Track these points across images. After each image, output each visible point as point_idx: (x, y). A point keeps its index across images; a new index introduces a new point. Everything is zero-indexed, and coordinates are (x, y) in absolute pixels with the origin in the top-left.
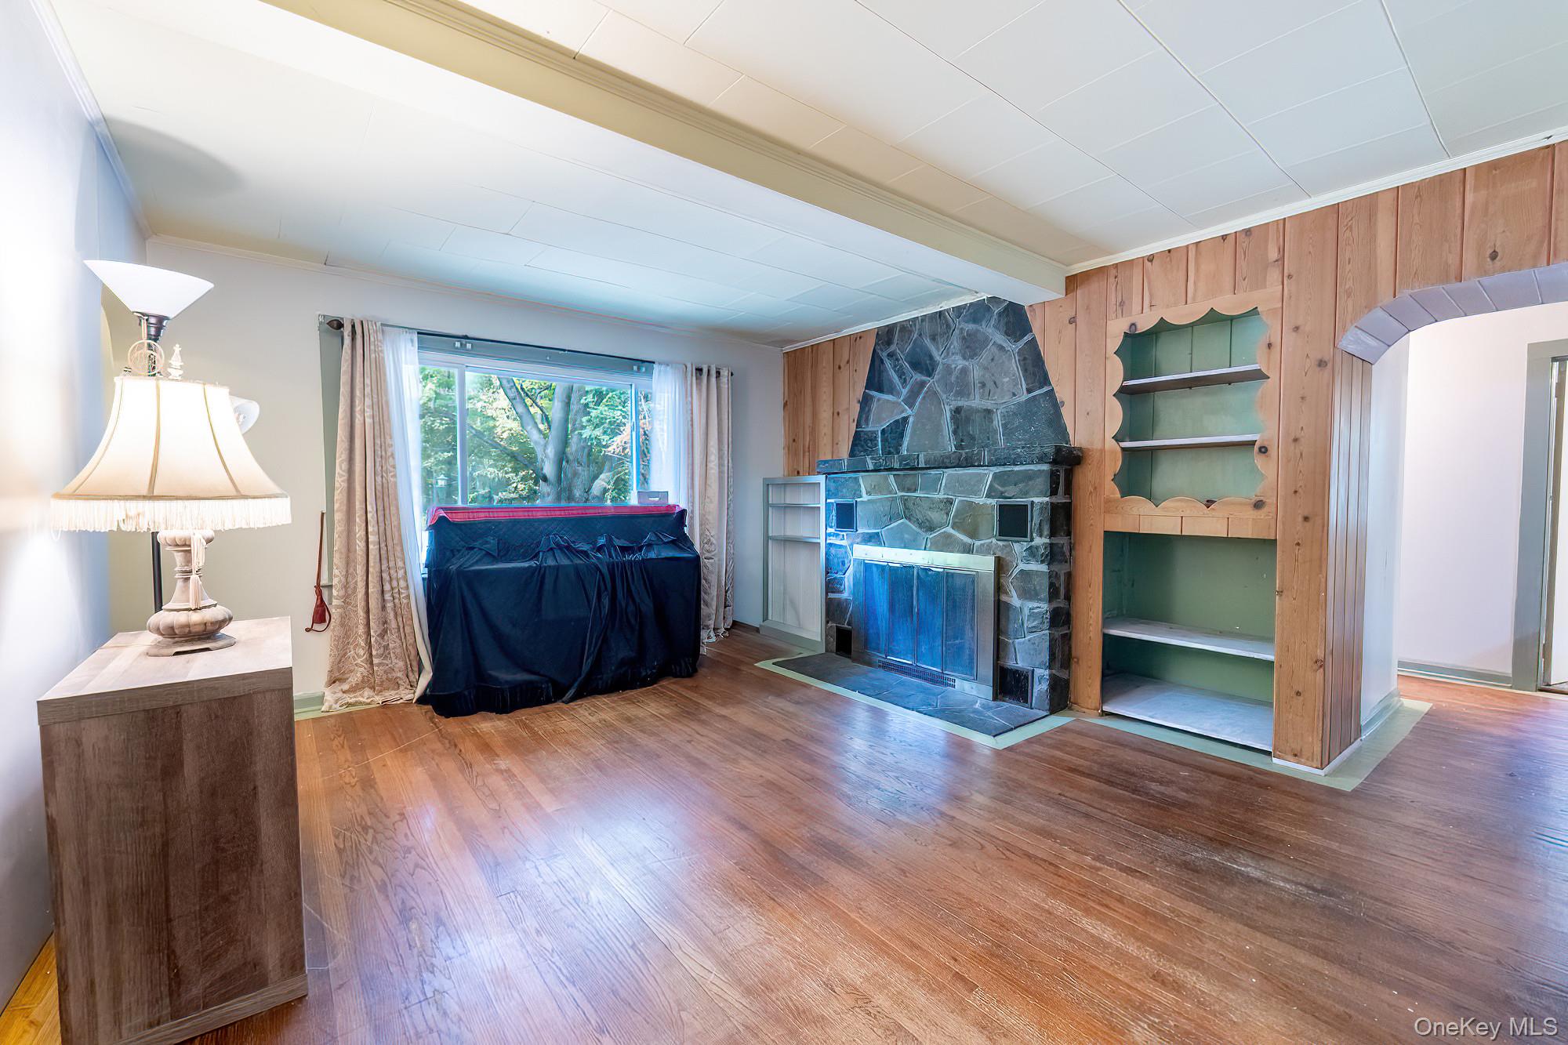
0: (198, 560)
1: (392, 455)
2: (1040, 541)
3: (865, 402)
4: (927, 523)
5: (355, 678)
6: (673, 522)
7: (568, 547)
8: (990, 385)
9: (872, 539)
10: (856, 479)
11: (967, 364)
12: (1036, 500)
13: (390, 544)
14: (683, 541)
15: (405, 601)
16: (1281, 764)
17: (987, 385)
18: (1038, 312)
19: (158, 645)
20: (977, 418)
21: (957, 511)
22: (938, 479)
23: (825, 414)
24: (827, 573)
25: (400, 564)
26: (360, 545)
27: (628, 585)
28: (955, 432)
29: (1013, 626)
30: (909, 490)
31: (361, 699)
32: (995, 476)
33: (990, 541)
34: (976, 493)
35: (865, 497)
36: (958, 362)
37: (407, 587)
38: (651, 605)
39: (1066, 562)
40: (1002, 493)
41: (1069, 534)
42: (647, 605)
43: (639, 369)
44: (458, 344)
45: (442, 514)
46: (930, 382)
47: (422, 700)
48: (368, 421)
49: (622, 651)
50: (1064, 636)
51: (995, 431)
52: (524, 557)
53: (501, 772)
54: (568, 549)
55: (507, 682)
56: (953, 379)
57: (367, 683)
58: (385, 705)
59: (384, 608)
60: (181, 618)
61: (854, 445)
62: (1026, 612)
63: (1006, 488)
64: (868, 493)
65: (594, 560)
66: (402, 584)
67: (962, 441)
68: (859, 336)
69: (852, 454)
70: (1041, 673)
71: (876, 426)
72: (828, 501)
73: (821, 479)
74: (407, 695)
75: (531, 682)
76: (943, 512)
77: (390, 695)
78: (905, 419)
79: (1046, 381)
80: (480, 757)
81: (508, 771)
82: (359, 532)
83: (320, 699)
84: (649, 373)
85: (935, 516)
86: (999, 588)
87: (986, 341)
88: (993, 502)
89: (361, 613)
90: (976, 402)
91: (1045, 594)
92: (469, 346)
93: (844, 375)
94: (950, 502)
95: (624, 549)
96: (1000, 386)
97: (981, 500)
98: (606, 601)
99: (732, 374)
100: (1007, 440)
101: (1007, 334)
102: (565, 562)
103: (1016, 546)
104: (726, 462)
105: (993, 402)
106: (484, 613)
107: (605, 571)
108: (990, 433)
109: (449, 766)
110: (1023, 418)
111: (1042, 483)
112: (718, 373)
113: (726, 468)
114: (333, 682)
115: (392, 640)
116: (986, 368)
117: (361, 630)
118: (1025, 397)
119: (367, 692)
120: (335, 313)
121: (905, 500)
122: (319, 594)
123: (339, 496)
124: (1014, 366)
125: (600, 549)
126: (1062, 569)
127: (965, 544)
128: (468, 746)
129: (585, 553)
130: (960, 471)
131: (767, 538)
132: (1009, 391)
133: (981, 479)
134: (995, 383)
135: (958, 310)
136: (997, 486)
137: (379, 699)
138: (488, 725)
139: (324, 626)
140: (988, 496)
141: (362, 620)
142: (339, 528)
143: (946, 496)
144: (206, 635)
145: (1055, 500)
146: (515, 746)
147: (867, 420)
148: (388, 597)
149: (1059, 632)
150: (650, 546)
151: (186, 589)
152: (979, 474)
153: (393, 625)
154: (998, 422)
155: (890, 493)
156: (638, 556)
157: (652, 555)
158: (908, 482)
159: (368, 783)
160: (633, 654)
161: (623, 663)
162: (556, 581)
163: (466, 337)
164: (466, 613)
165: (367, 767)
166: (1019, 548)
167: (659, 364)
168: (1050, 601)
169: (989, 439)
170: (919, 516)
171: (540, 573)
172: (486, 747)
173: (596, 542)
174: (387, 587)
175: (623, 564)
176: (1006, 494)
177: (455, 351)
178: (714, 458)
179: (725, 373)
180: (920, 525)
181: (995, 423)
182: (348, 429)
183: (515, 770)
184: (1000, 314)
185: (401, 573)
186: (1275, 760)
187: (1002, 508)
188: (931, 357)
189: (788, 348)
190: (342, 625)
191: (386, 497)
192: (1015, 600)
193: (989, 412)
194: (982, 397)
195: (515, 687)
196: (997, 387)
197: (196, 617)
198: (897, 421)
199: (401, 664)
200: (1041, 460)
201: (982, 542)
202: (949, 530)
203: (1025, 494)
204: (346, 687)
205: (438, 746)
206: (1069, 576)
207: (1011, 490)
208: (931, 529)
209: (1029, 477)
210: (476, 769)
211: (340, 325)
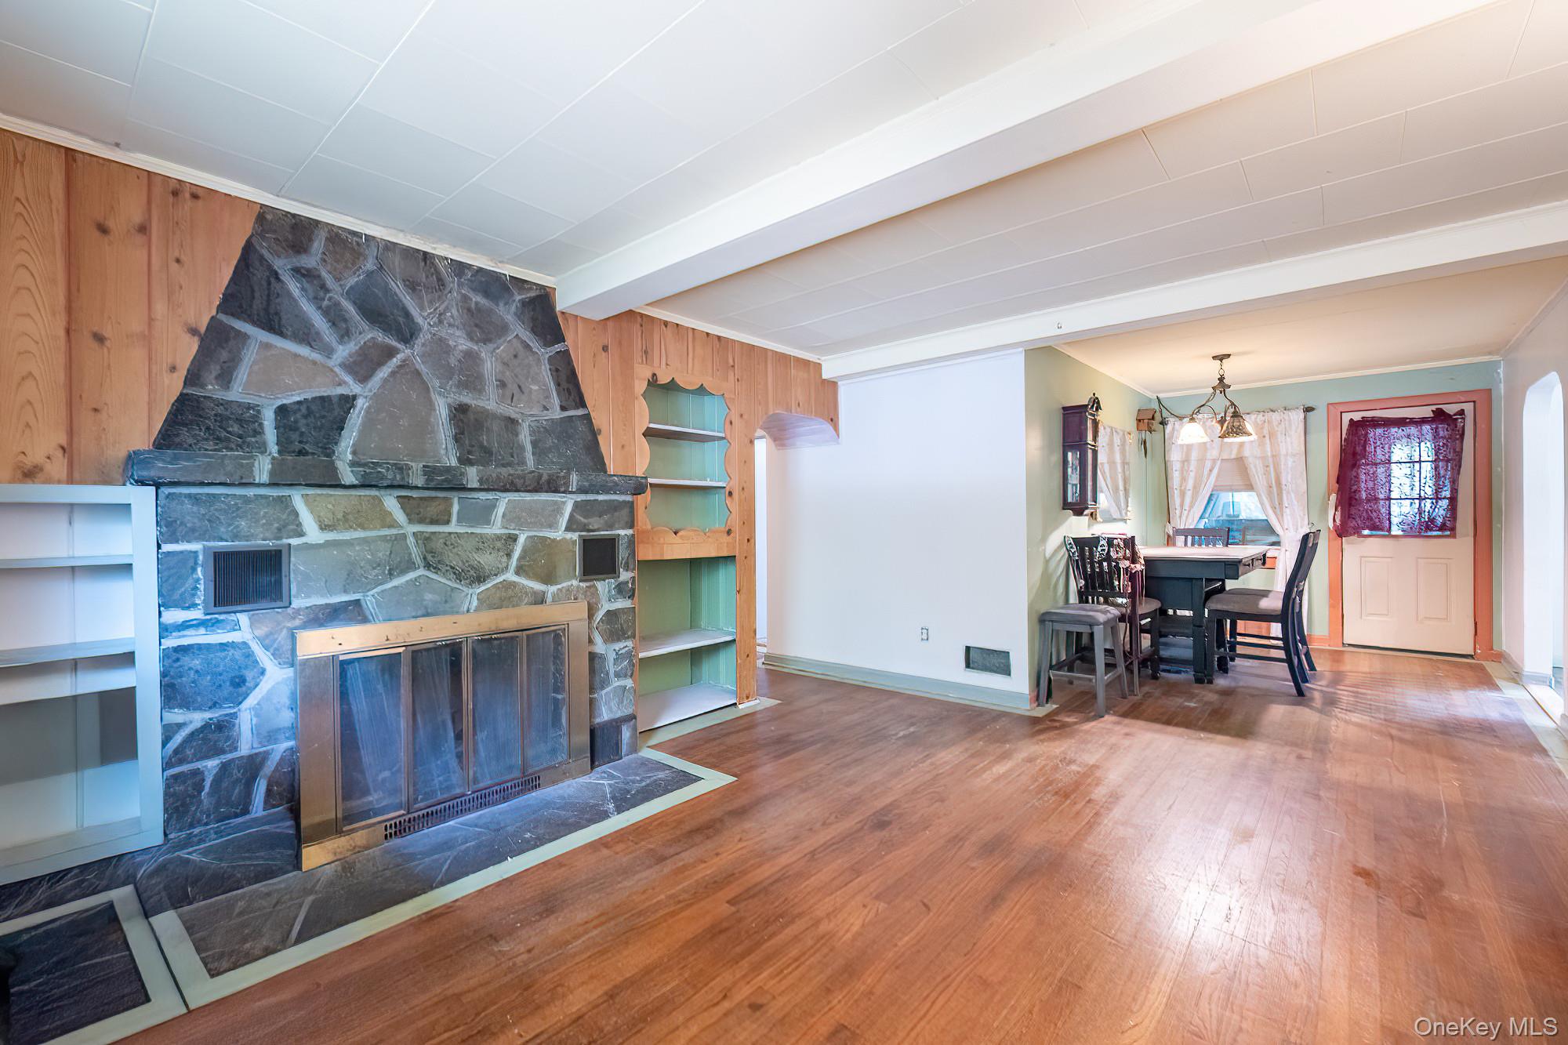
2: (625, 578)
3: (221, 333)
4: (472, 572)
8: (512, 387)
9: (338, 614)
10: (282, 500)
11: (476, 348)
12: (622, 532)
16: (744, 707)
17: (509, 386)
18: (575, 325)
20: (496, 427)
21: (525, 551)
22: (492, 506)
28: (457, 439)
29: (599, 678)
30: (433, 522)
32: (577, 505)
33: (569, 583)
34: (552, 525)
35: (315, 537)
36: (460, 340)
40: (585, 525)
46: (404, 353)
51: (522, 448)
56: (453, 362)
61: (175, 421)
62: (612, 656)
63: (590, 520)
64: (323, 529)
67: (469, 453)
68: (190, 192)
71: (259, 395)
72: (167, 548)
76: (501, 554)
78: (348, 401)
79: (582, 403)
85: (486, 559)
86: (589, 637)
87: (504, 329)
88: (574, 536)
90: (493, 404)
91: (632, 631)
93: (127, 254)
94: (513, 539)
96: (526, 391)
97: (559, 533)
100: (538, 462)
101: (534, 331)
103: (599, 585)
105: (517, 410)
108: (517, 450)
110: (558, 438)
111: (627, 514)
116: (506, 364)
118: (557, 414)
121: (423, 538)
124: (545, 373)
127: (535, 593)
130: (528, 497)
132: (538, 402)
133: (558, 509)
134: (520, 387)
135: (459, 268)
136: (579, 517)
140: (568, 529)
143: (507, 531)
147: (225, 378)
152: (555, 502)
154: (525, 437)
155: (387, 527)
158: (430, 509)
166: (604, 587)
168: (632, 640)
169: (512, 457)
170: (455, 562)
176: (591, 527)
180: (459, 577)
181: (521, 437)
184: (524, 303)
186: (740, 707)
187: (587, 544)
188: (407, 315)
192: (602, 648)
193: (511, 421)
194: (502, 398)
196: (523, 393)
198: (323, 400)
201: (559, 586)
202: (510, 576)
203: (611, 527)
207: (595, 522)
208: (480, 579)
209: (616, 508)
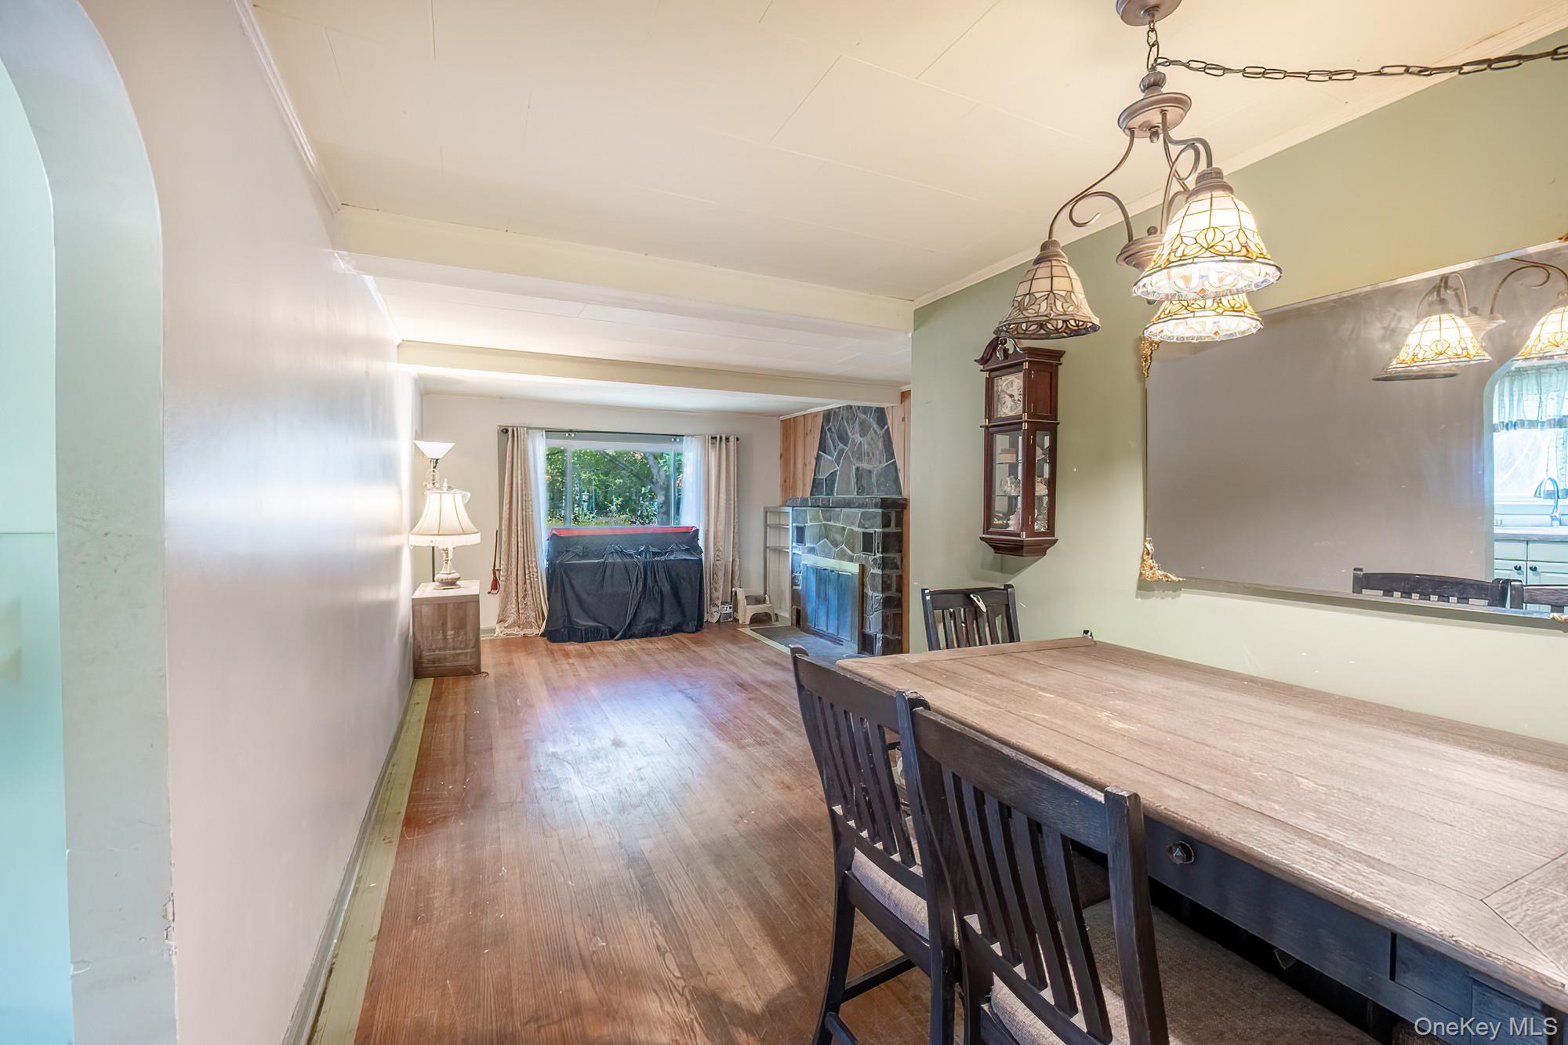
0: (450, 556)
1: (531, 500)
2: (879, 555)
3: (818, 458)
4: (835, 542)
5: (511, 620)
6: (690, 537)
7: (622, 552)
8: (871, 455)
9: (812, 550)
10: (805, 511)
11: (862, 440)
12: (877, 530)
13: (528, 550)
14: (696, 549)
15: (536, 579)
18: (890, 410)
19: (438, 586)
20: (865, 475)
21: (847, 535)
22: (839, 514)
23: (800, 465)
24: (792, 572)
25: (534, 559)
26: (514, 549)
27: (655, 574)
29: (869, 608)
30: (827, 521)
31: (513, 632)
32: (863, 514)
33: (858, 554)
34: (854, 524)
35: (809, 524)
36: (858, 438)
37: (537, 572)
38: (669, 587)
39: (898, 568)
40: (864, 525)
41: (900, 551)
42: (666, 588)
43: (675, 440)
44: (567, 435)
45: (555, 532)
46: (846, 449)
47: (542, 635)
48: (519, 482)
49: (649, 613)
50: (895, 615)
52: (597, 557)
53: (569, 664)
54: (622, 553)
55: (584, 625)
56: (856, 449)
57: (516, 624)
58: (525, 636)
59: (525, 583)
60: (445, 577)
61: (813, 487)
62: (873, 598)
63: (865, 522)
64: (811, 522)
65: (636, 560)
66: (535, 570)
67: (859, 489)
68: (816, 415)
69: (812, 494)
70: (880, 636)
71: (823, 476)
72: (793, 524)
73: (790, 510)
74: (536, 631)
75: (597, 627)
76: (841, 535)
77: (528, 631)
78: (835, 472)
79: (893, 455)
80: (561, 658)
81: (573, 664)
82: (514, 542)
83: (493, 631)
84: (681, 441)
85: (838, 537)
86: (863, 584)
87: (870, 428)
88: (861, 530)
89: (514, 585)
90: (865, 465)
91: (880, 588)
92: (573, 435)
93: (809, 439)
94: (844, 529)
95: (655, 554)
96: (875, 456)
97: (856, 529)
98: (641, 584)
99: (738, 439)
101: (878, 425)
102: (619, 560)
104: (732, 498)
105: (872, 466)
106: (572, 586)
107: (641, 565)
109: (547, 660)
111: (879, 520)
112: (727, 439)
113: (732, 502)
114: (500, 622)
115: (529, 599)
116: (869, 444)
117: (514, 595)
118: (884, 464)
119: (516, 629)
120: (505, 423)
121: (825, 525)
122: (494, 573)
123: (505, 522)
124: (880, 444)
125: (640, 554)
126: (894, 573)
127: (848, 556)
128: (558, 655)
129: (631, 556)
130: (848, 510)
131: (766, 548)
132: (878, 460)
133: (856, 515)
134: (873, 454)
136: (862, 520)
137: (522, 633)
138: (572, 647)
139: (495, 592)
140: (859, 526)
141: (514, 589)
142: (504, 539)
143: (842, 525)
144: (452, 583)
145: (887, 530)
146: (580, 655)
147: (819, 473)
148: (527, 577)
149: (890, 612)
150: (672, 552)
151: (446, 567)
152: (856, 512)
153: (530, 592)
154: (872, 479)
155: (819, 521)
156: (663, 558)
157: (672, 557)
158: (828, 514)
159: (510, 663)
160: (657, 616)
161: (649, 620)
162: (612, 571)
163: (571, 431)
164: (563, 585)
165: (512, 658)
166: (870, 558)
167: (688, 436)
168: (882, 593)
169: (870, 489)
170: (831, 537)
171: (604, 565)
172: (567, 655)
173: (639, 549)
174: (527, 572)
175: (653, 562)
176: (866, 526)
177: (565, 438)
178: (723, 496)
179: (732, 439)
180: (832, 543)
182: (509, 487)
183: (576, 664)
184: (875, 413)
185: (534, 563)
187: (864, 534)
188: (847, 433)
189: (782, 418)
190: (505, 591)
191: (527, 522)
192: (870, 593)
193: (870, 472)
194: (868, 462)
195: (588, 629)
197: (450, 577)
198: (832, 473)
199: (533, 614)
200: (876, 506)
201: (856, 555)
202: (843, 546)
203: (873, 526)
204: (506, 625)
205: (545, 653)
206: (900, 578)
207: (867, 523)
208: (836, 545)
209: (874, 516)
210: (559, 662)
211: (507, 431)
